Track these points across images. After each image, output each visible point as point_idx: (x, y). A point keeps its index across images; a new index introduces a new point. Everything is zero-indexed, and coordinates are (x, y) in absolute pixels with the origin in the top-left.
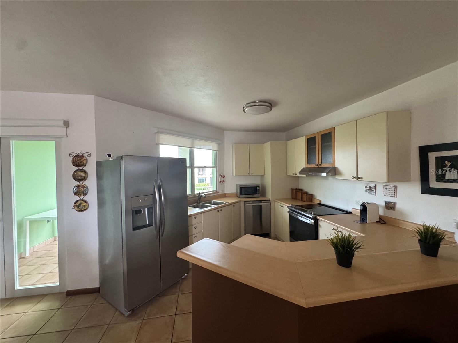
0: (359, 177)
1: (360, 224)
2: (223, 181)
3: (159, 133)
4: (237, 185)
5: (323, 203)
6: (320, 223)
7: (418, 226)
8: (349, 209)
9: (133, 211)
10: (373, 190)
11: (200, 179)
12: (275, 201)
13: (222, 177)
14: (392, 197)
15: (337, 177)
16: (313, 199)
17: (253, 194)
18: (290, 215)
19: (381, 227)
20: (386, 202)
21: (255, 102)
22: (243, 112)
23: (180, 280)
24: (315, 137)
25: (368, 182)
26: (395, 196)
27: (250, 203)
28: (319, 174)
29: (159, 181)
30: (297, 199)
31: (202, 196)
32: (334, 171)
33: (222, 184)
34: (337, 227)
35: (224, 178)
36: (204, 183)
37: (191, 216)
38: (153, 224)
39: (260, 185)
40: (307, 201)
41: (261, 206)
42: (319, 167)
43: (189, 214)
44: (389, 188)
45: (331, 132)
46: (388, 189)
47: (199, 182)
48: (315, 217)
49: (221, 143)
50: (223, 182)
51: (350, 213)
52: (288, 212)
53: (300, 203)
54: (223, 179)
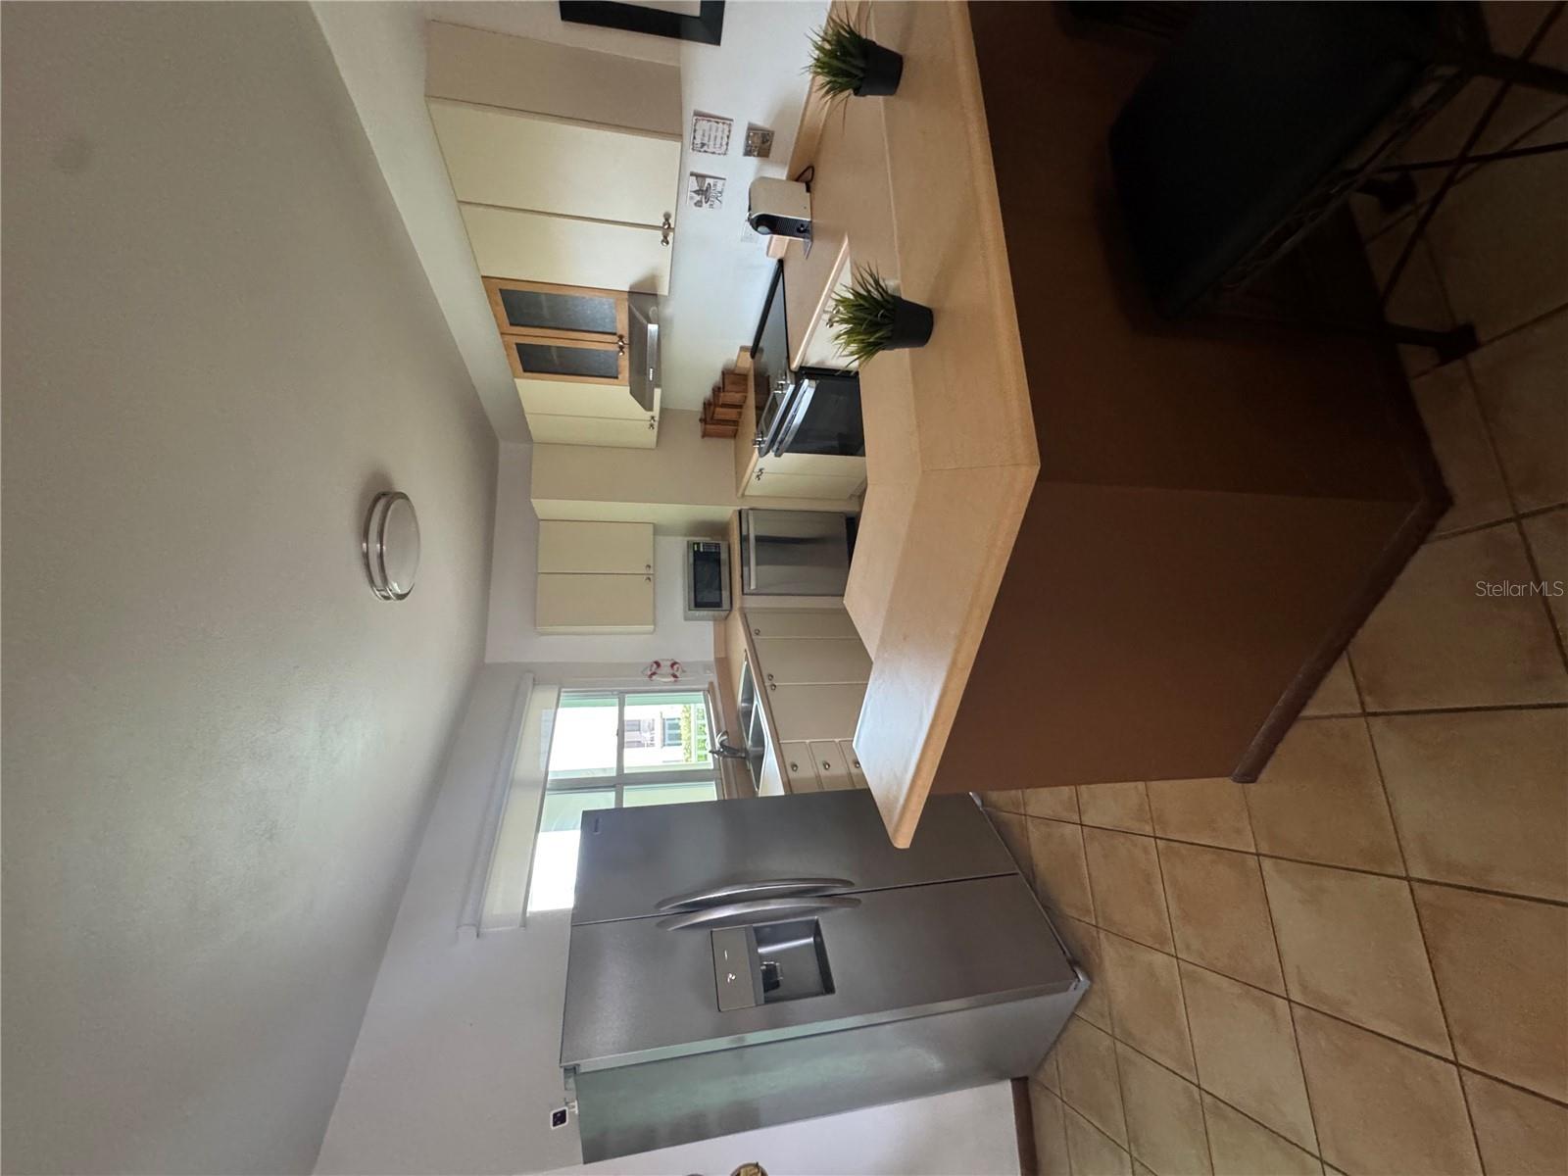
0: (664, 224)
1: (815, 241)
2: (672, 665)
3: (480, 924)
4: (686, 619)
5: (750, 343)
6: (813, 361)
7: (815, 89)
8: (771, 265)
9: (768, 1001)
10: (709, 184)
11: (667, 739)
12: (743, 495)
13: (658, 672)
14: (732, 133)
15: (663, 290)
16: (737, 372)
17: (718, 562)
18: (787, 451)
19: (821, 182)
20: (748, 153)
21: (366, 556)
22: (406, 599)
23: (986, 811)
24: (517, 344)
25: (683, 198)
26: (728, 122)
27: (749, 576)
28: (652, 345)
29: (664, 911)
30: (737, 422)
31: (721, 744)
32: (643, 298)
33: (684, 671)
34: (825, 312)
35: (661, 662)
36: (682, 723)
37: (788, 784)
38: (812, 921)
39: (688, 542)
40: (745, 391)
41: (759, 539)
42: (630, 344)
43: (780, 792)
44: (704, 135)
45: (501, 290)
46: (706, 141)
47: (679, 742)
48: (793, 376)
49: (531, 675)
50: (675, 667)
51: (781, 262)
52: (780, 456)
53: (750, 413)
54: (666, 668)
